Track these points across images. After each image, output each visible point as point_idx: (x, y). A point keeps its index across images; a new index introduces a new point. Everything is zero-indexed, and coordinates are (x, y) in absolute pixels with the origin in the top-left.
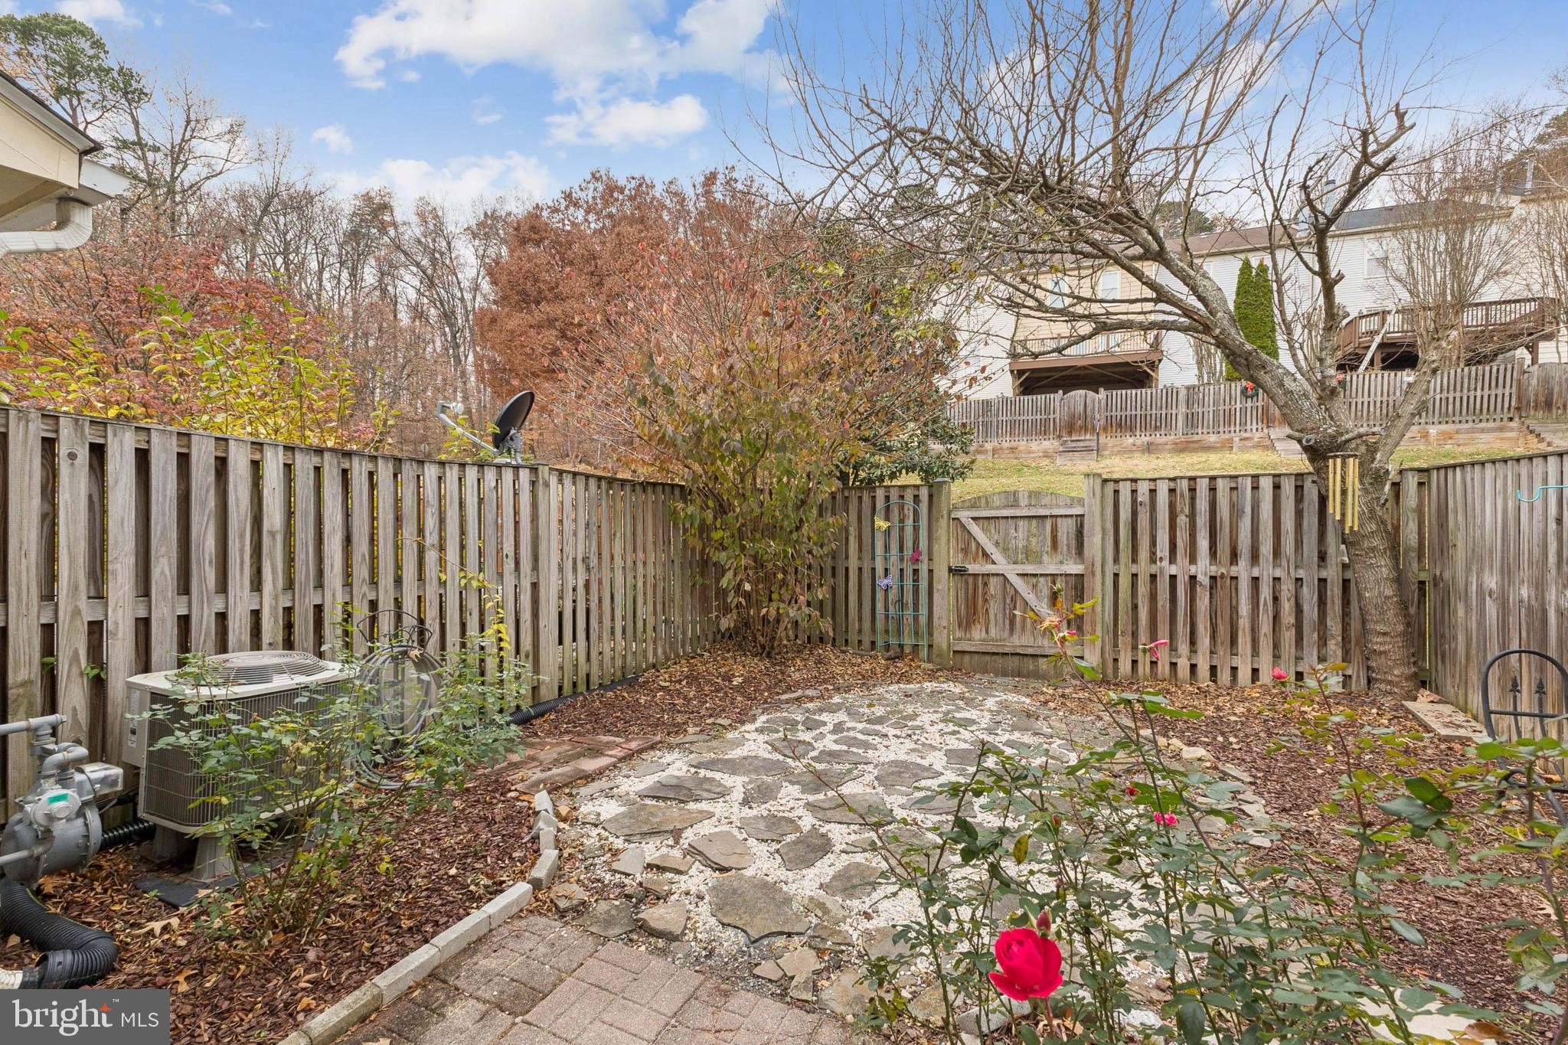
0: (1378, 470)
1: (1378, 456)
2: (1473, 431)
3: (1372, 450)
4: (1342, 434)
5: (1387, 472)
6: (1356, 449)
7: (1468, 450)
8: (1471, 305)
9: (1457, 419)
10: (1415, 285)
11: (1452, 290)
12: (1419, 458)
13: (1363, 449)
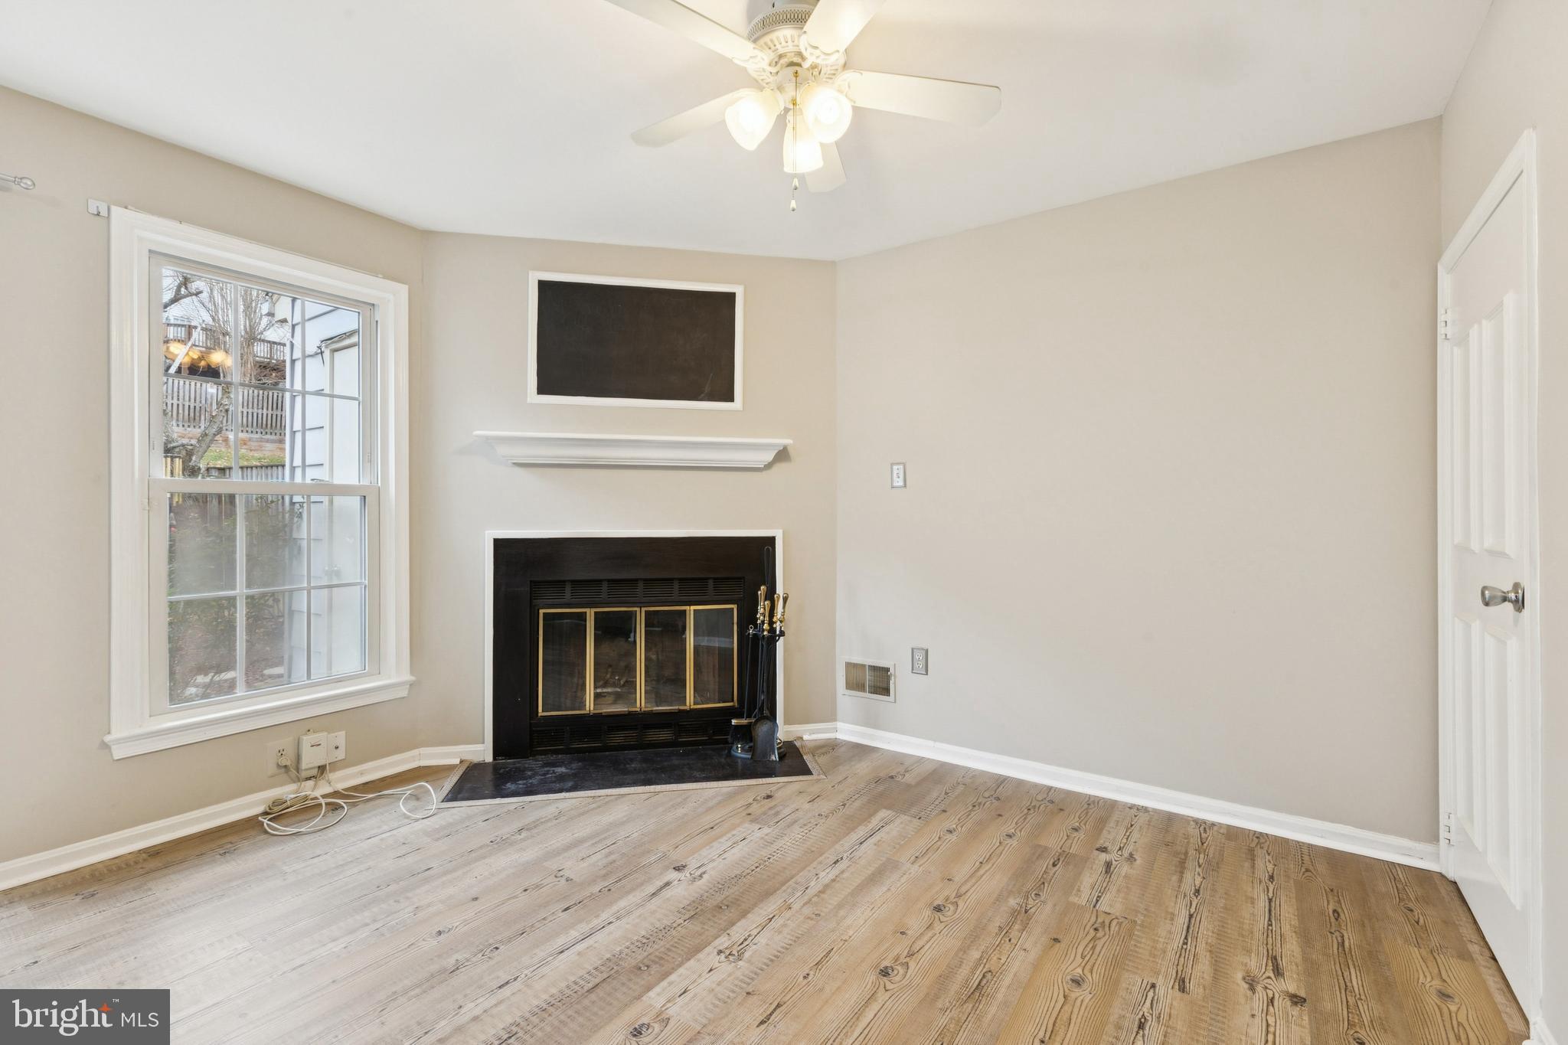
0: (193, 467)
1: (194, 458)
2: (261, 440)
3: (190, 454)
4: (170, 442)
5: (199, 469)
6: (179, 452)
7: (257, 455)
8: (260, 340)
9: (249, 429)
10: (217, 312)
11: (245, 326)
12: (220, 457)
13: (184, 452)
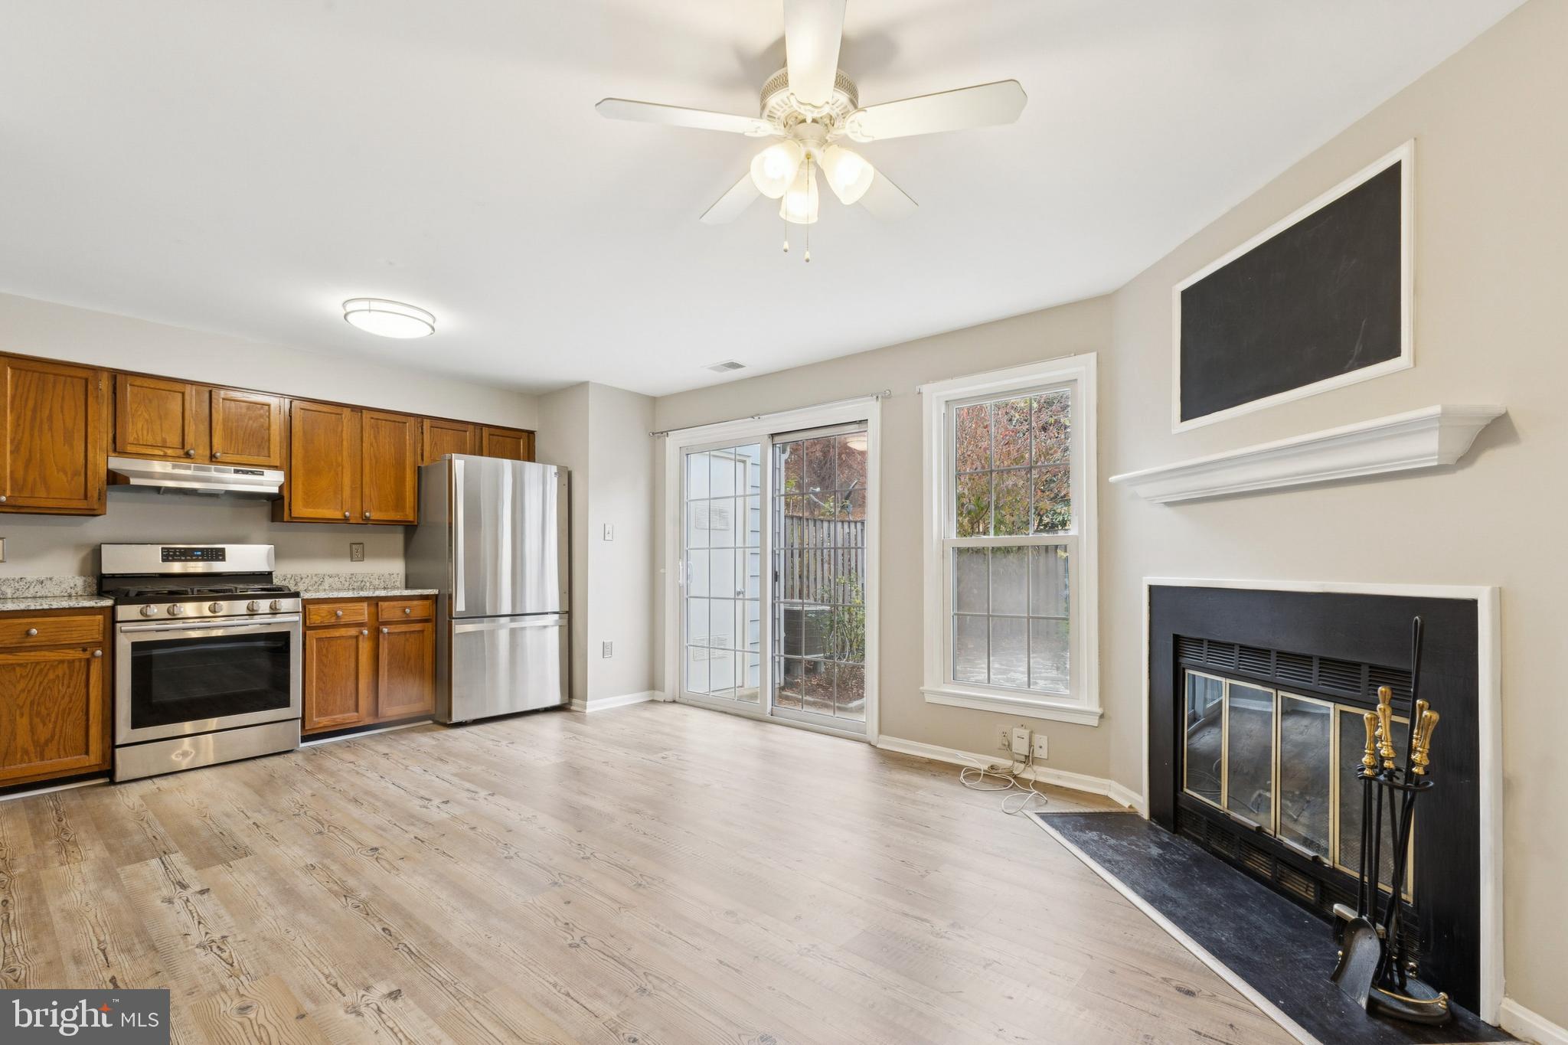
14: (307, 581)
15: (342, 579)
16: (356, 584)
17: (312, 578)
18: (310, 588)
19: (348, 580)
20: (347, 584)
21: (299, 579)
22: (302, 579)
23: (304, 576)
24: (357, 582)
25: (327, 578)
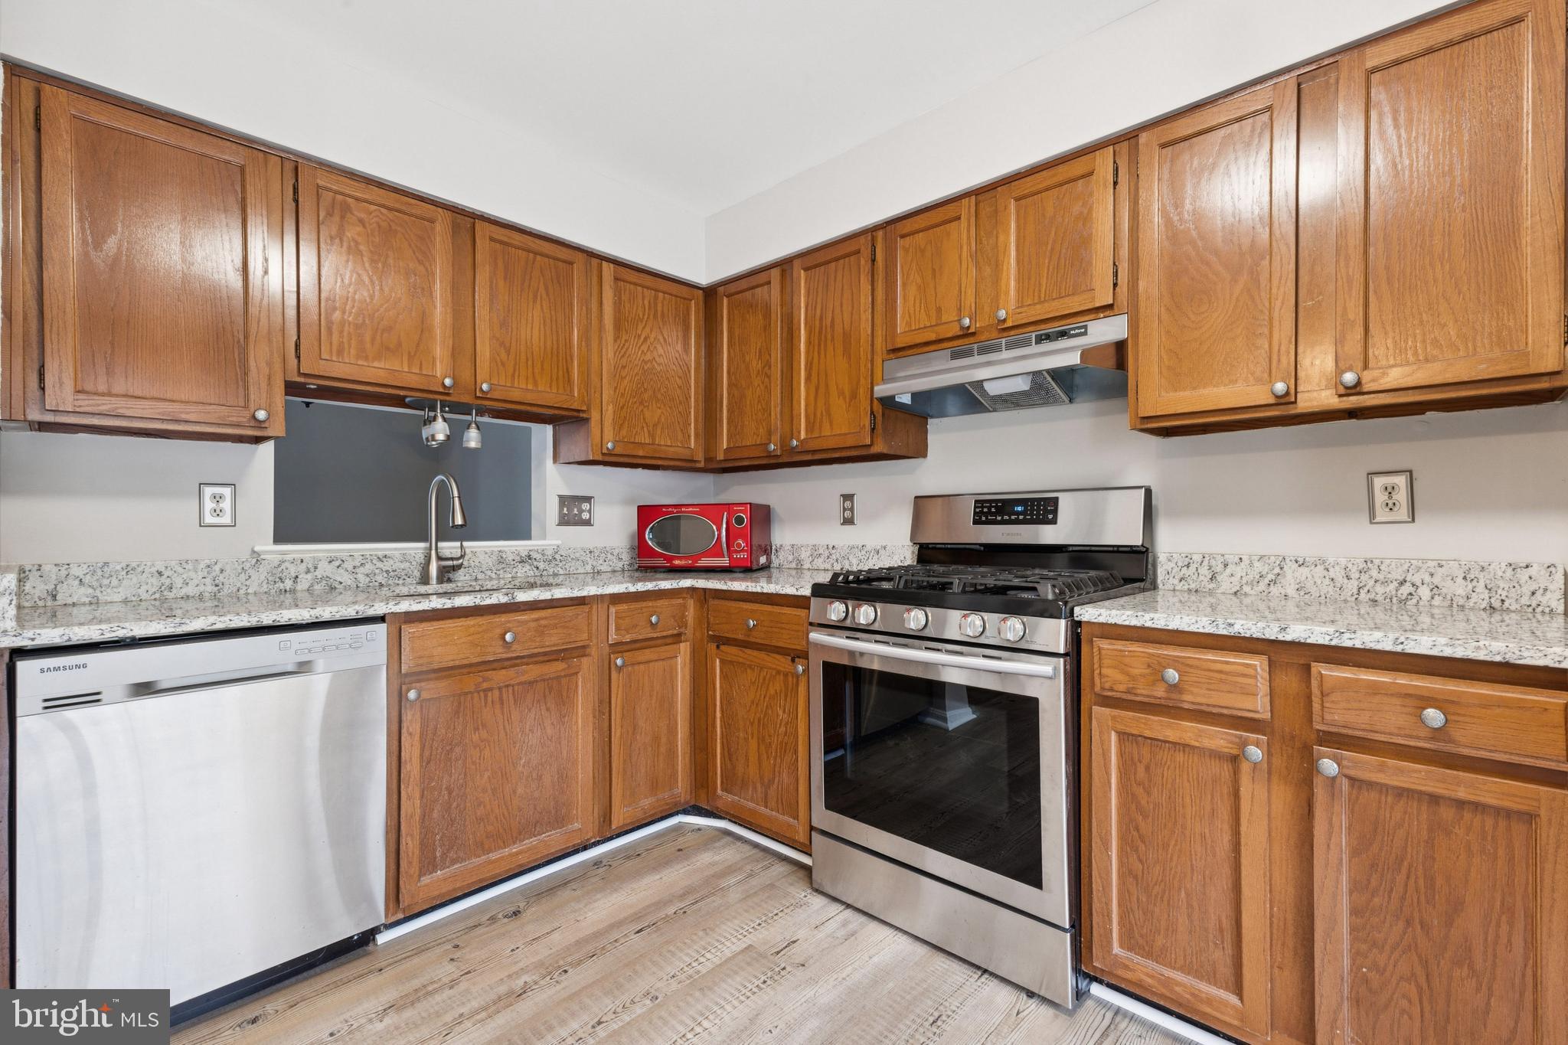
14: (1239, 571)
15: (1337, 573)
16: (1380, 589)
17: (1251, 565)
18: (1247, 589)
19: (1355, 575)
20: (1352, 586)
21: (1219, 568)
22: (1226, 566)
23: (1231, 559)
24: (1385, 583)
25: (1290, 567)
